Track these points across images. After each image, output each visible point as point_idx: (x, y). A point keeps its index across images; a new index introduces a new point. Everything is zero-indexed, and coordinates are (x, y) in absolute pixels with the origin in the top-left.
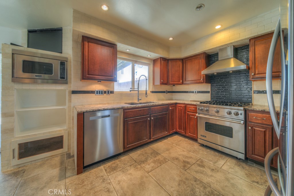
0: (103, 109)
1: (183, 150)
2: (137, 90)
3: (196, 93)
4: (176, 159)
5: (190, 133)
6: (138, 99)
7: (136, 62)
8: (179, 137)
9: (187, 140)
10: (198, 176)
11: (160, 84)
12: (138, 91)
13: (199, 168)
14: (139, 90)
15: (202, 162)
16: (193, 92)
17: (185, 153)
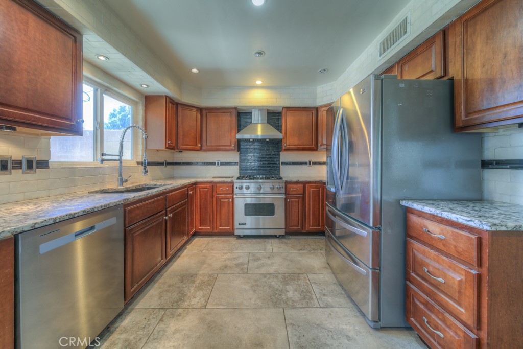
0: (84, 211)
1: (223, 253)
2: (117, 158)
3: (218, 165)
4: (225, 267)
5: (221, 226)
6: (121, 179)
7: (107, 90)
8: (202, 239)
9: (215, 238)
10: (263, 271)
11: (166, 148)
12: (121, 161)
13: (256, 263)
14: (123, 158)
15: (254, 255)
16: (213, 164)
17: (229, 255)
